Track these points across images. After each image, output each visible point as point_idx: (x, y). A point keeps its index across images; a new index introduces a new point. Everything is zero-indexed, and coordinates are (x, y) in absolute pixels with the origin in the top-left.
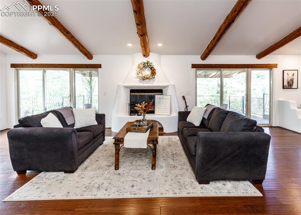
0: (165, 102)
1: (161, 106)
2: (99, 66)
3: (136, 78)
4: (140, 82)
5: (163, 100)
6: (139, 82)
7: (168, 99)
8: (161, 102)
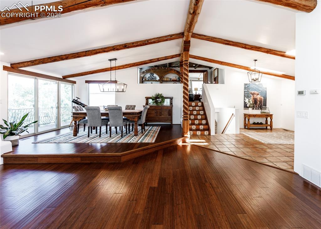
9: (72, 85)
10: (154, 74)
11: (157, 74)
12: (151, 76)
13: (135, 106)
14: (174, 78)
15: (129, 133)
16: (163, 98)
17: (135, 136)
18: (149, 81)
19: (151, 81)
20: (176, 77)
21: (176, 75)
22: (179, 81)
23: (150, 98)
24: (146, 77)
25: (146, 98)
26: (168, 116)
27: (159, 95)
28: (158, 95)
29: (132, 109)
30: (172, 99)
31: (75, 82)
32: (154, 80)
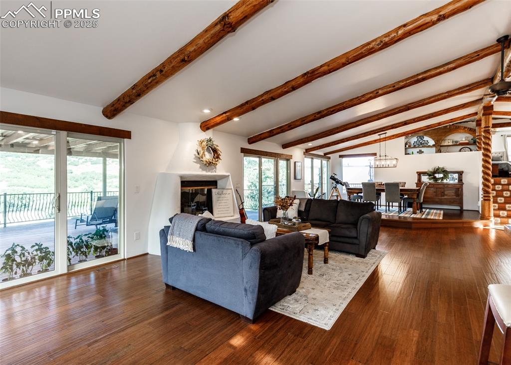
0: (225, 199)
1: (220, 204)
2: (126, 135)
3: (194, 162)
4: (203, 170)
5: (223, 196)
6: (201, 170)
7: (229, 194)
8: (221, 199)
9: (328, 161)
10: (425, 137)
11: (431, 137)
12: (420, 140)
13: (405, 183)
14: (464, 139)
15: (404, 211)
16: (446, 173)
17: (413, 213)
18: (417, 148)
19: (418, 147)
20: (468, 137)
21: (468, 135)
22: (473, 144)
23: (424, 173)
24: (410, 143)
25: (417, 173)
26: (455, 197)
27: (440, 169)
28: (438, 169)
29: (402, 186)
30: (462, 174)
31: (329, 158)
32: (425, 145)
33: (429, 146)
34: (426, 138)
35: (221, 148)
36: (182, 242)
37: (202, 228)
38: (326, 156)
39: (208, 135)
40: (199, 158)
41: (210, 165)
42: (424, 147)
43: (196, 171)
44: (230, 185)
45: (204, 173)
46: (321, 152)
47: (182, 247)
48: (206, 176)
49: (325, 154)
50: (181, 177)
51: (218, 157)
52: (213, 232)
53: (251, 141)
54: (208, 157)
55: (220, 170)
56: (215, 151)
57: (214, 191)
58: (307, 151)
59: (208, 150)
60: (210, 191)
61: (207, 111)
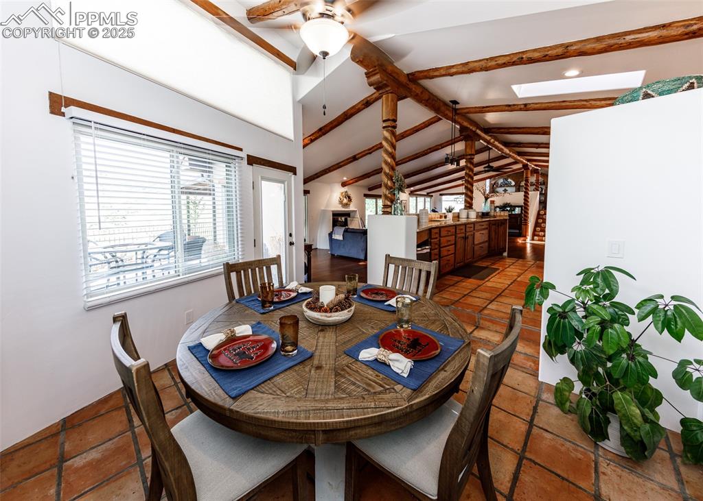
3: (339, 204)
7: (357, 220)
9: (431, 198)
11: (512, 179)
12: (505, 181)
18: (503, 187)
24: (497, 183)
31: (432, 196)
32: (509, 185)
33: (512, 186)
34: (509, 180)
35: (352, 196)
36: (338, 236)
37: (346, 231)
38: (428, 195)
39: (345, 189)
40: (341, 202)
41: (346, 205)
42: (509, 186)
43: (340, 208)
44: (358, 215)
45: (343, 209)
46: (424, 192)
47: (338, 238)
48: (344, 211)
49: (428, 193)
50: (333, 211)
51: (351, 201)
52: (351, 232)
53: (370, 189)
54: (345, 201)
55: (352, 208)
56: (349, 197)
57: (349, 219)
58: (412, 193)
59: (346, 197)
60: (346, 220)
61: (345, 179)
